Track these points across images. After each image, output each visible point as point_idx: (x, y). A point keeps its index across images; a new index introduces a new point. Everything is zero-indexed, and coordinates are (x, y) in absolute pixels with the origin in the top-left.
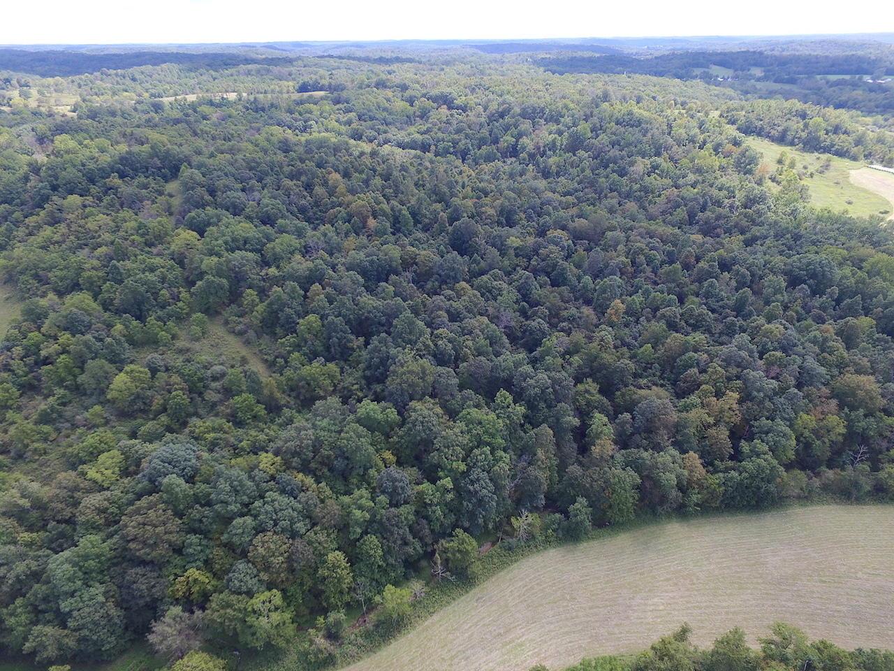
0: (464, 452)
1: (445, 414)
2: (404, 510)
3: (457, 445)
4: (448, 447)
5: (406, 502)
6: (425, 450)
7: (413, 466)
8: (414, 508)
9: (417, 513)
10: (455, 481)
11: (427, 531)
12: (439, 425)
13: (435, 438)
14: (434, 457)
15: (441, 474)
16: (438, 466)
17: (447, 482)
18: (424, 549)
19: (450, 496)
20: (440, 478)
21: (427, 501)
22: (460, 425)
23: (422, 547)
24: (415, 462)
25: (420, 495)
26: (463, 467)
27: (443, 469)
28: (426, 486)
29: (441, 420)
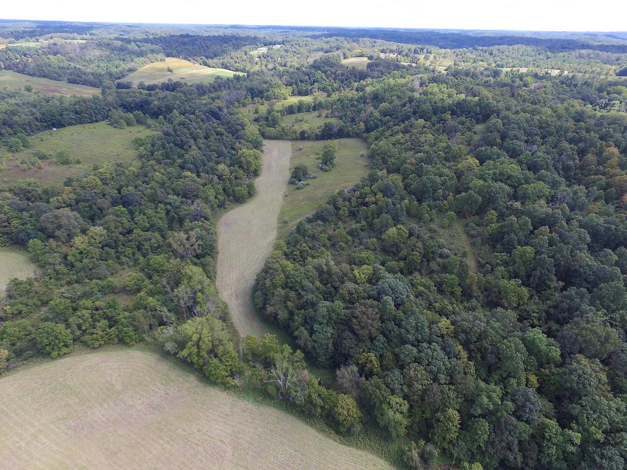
0: (609, 427)
1: (608, 384)
2: (522, 426)
3: (606, 416)
4: (595, 412)
5: (527, 422)
6: (569, 398)
7: (550, 401)
8: (531, 431)
9: (533, 436)
10: (585, 441)
11: (534, 456)
12: (596, 388)
13: (585, 395)
14: (575, 409)
15: (574, 425)
17: (577, 437)
18: (524, 466)
19: (572, 449)
20: (570, 428)
21: (547, 435)
22: (620, 403)
23: (522, 463)
24: (554, 399)
25: (543, 427)
26: (600, 436)
27: (577, 423)
29: (601, 386)
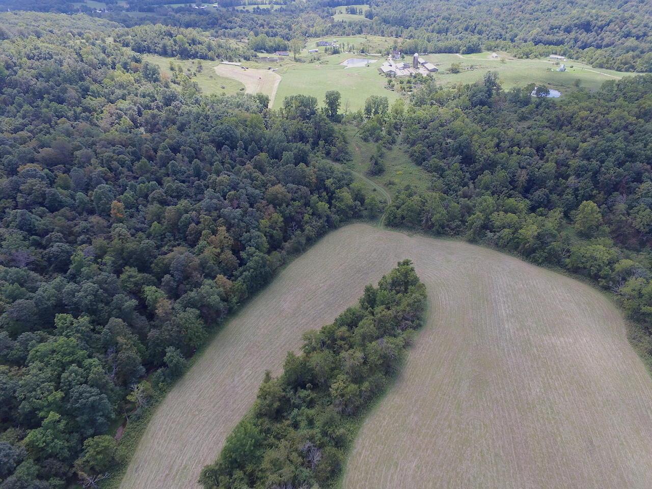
16: (33, 411)
28: (32, 435)
